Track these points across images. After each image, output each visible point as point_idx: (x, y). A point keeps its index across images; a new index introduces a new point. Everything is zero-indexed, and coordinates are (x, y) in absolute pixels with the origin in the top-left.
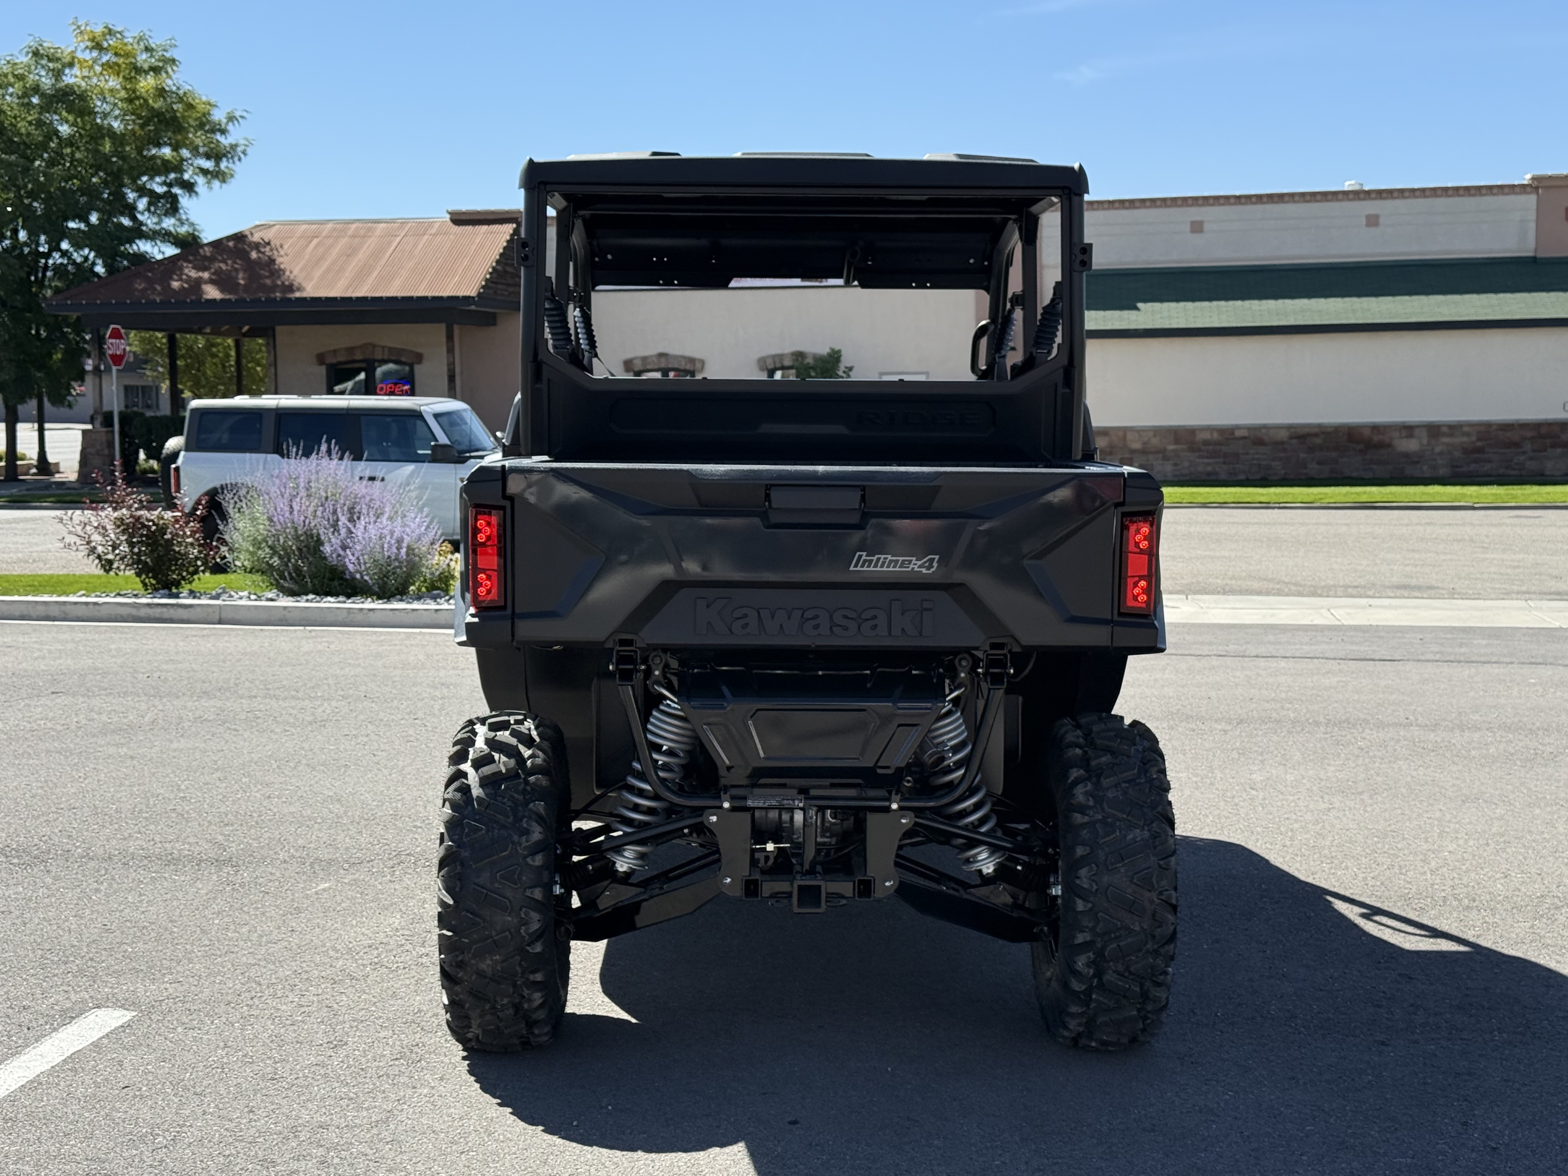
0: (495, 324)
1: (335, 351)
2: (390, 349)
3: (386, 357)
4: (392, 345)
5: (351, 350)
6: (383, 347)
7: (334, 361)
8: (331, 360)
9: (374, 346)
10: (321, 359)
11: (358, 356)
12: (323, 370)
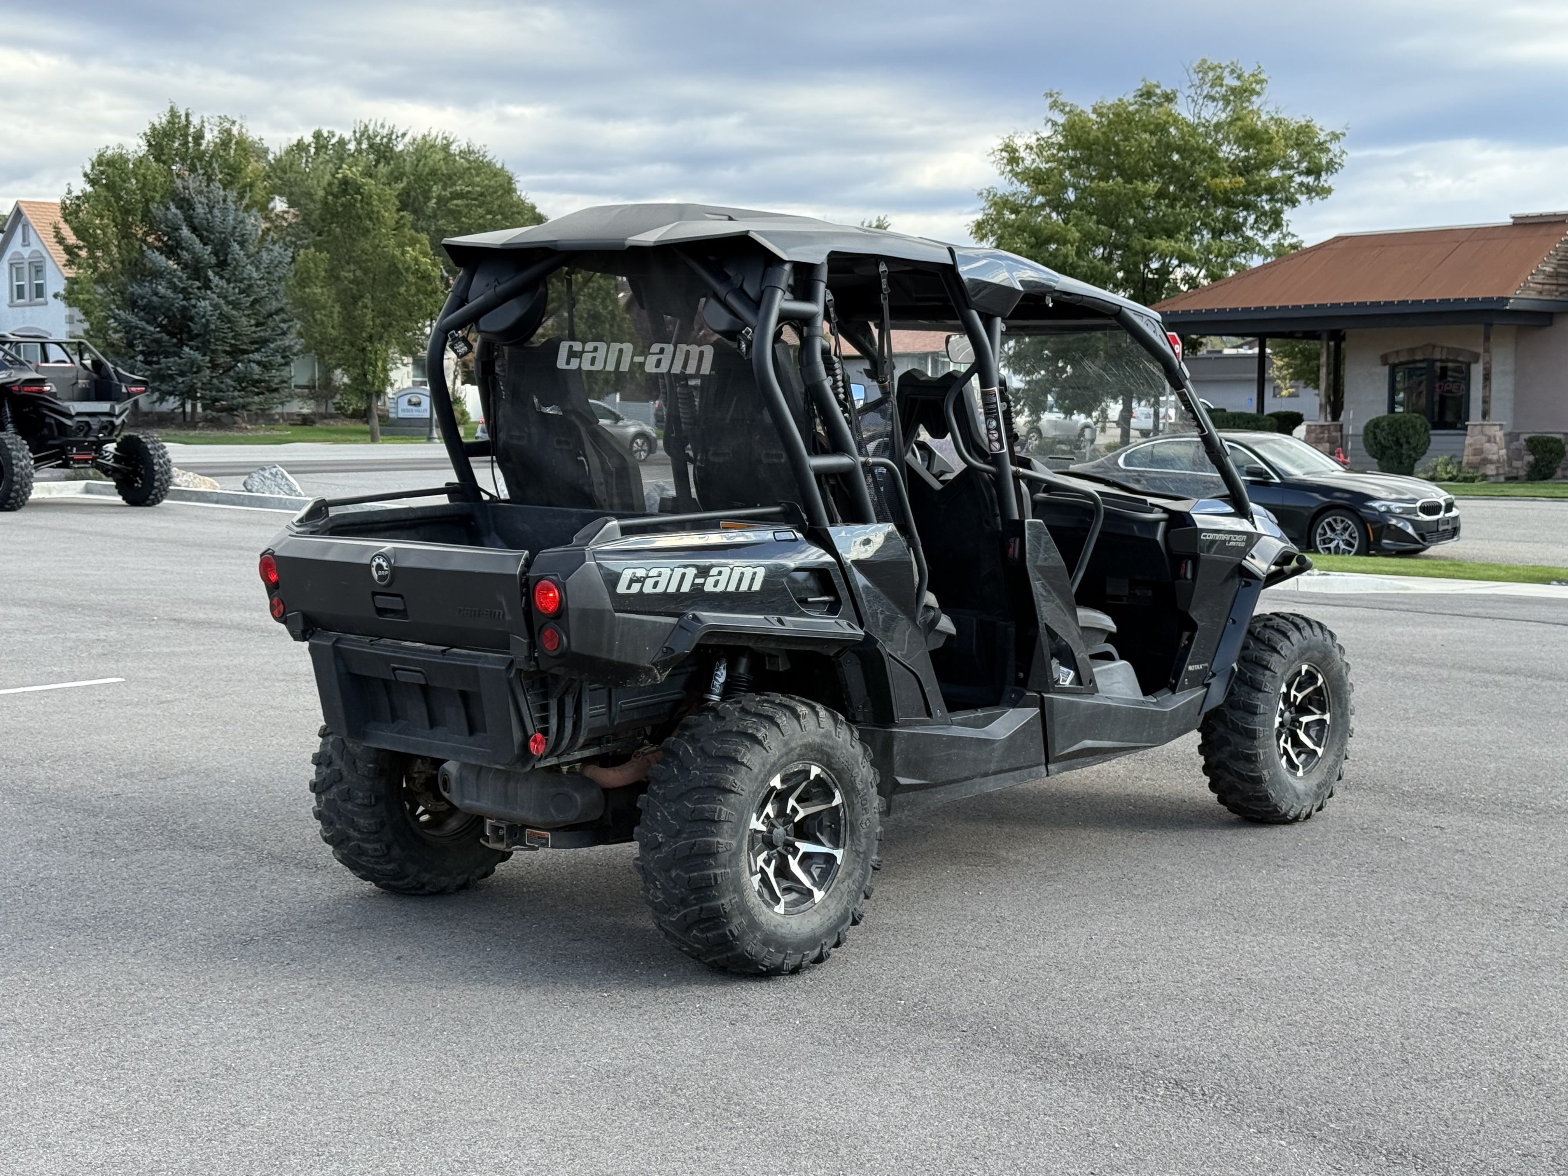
0: (1551, 325)
1: (1397, 352)
2: (1448, 348)
3: (1444, 357)
4: (1450, 346)
5: (1412, 351)
6: (1442, 348)
7: (1397, 361)
8: (1393, 360)
9: (1434, 347)
10: (1384, 360)
11: (1419, 357)
12: (1386, 370)
